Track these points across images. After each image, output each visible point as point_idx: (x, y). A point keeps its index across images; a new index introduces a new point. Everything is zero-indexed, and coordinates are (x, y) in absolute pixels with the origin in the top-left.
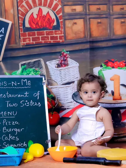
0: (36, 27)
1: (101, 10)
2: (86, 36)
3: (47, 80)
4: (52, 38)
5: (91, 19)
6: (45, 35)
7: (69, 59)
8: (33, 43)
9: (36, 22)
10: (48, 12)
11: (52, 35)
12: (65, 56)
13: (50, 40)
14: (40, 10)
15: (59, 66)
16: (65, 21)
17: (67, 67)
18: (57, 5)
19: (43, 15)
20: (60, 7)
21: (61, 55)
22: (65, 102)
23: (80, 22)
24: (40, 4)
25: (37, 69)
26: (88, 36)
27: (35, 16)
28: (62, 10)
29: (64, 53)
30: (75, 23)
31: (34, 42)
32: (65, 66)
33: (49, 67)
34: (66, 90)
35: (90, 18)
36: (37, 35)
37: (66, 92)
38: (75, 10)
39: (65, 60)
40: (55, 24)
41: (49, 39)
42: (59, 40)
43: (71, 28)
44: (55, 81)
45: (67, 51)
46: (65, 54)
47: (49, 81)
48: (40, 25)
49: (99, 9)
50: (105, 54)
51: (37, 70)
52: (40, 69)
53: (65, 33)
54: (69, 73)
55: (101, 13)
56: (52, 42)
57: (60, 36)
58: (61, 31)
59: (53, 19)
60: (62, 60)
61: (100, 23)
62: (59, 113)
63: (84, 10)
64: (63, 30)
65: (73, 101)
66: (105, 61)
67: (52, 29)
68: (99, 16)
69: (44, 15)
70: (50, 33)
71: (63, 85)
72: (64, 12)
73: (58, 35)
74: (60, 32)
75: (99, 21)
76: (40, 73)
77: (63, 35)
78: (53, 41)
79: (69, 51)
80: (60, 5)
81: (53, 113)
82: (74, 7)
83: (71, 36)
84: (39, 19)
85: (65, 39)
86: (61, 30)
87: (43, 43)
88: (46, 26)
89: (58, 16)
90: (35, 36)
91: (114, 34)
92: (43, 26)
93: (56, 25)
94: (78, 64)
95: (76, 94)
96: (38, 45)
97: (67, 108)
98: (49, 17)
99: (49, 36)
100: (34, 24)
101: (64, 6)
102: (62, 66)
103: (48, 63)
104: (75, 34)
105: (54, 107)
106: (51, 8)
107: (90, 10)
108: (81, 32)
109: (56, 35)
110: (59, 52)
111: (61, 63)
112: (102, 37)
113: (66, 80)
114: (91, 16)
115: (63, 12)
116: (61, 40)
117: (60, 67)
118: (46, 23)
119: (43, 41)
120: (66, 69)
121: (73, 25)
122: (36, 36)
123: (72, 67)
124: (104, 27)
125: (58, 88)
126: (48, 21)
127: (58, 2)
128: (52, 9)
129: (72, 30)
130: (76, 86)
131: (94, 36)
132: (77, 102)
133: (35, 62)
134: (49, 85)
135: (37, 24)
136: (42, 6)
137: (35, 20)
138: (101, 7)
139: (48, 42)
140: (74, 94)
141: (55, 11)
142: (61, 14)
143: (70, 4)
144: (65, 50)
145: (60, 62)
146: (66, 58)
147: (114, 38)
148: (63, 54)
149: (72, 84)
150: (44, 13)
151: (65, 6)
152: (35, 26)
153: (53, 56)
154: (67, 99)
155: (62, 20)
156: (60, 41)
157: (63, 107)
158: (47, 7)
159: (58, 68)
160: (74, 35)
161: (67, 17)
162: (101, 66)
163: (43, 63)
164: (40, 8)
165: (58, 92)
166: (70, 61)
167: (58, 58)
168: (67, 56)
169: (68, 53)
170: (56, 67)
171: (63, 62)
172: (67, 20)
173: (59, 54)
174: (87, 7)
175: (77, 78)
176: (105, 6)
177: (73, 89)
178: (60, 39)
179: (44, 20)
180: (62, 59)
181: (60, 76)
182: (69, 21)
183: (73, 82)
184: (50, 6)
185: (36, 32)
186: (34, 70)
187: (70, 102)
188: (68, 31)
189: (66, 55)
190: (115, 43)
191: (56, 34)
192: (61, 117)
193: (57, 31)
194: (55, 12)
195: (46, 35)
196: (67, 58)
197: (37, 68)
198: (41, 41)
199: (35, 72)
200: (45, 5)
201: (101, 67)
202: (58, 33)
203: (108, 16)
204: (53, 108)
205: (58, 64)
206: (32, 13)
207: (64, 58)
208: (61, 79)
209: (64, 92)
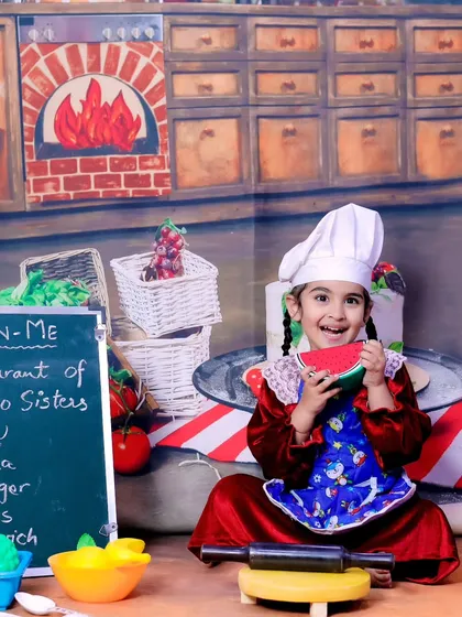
0: (78, 144)
1: (297, 90)
2: (245, 177)
3: (112, 321)
4: (131, 180)
5: (263, 121)
6: (109, 172)
7: (185, 253)
8: (68, 195)
9: (79, 127)
10: (120, 95)
11: (130, 170)
12: (173, 242)
13: (123, 188)
14: (94, 89)
15: (152, 273)
16: (176, 122)
17: (177, 279)
18: (148, 72)
19: (102, 103)
20: (159, 77)
21: (161, 240)
22: (167, 397)
23: (226, 130)
24: (95, 68)
25: (80, 283)
26: (249, 177)
27: (77, 108)
28: (166, 87)
29: (169, 231)
30: (209, 133)
31: (72, 193)
32: (171, 276)
33: (119, 278)
34: (172, 355)
35: (259, 117)
36: (82, 171)
37: (172, 362)
38: (209, 88)
39: (172, 256)
40: (142, 133)
41: (119, 185)
42: (153, 187)
43: (196, 148)
44: (139, 323)
45: (180, 226)
46: (172, 235)
47: (118, 323)
48: (92, 135)
49: (291, 86)
51: (80, 287)
52: (90, 282)
53: (173, 164)
54: (184, 299)
55: (296, 99)
56: (131, 195)
57: (156, 175)
58: (162, 158)
59: (135, 118)
60: (161, 256)
61: (293, 132)
62: (148, 432)
63: (238, 90)
64: (167, 155)
65: (195, 392)
67: (130, 150)
68: (289, 110)
69: (106, 103)
70: (124, 166)
71: (164, 337)
72: (173, 95)
73: (152, 173)
74: (157, 162)
75: (289, 125)
76: (87, 296)
77: (167, 171)
78: (134, 192)
79: (188, 226)
80: (159, 71)
81: (130, 432)
82: (206, 79)
83: (193, 175)
84: (88, 116)
85: (175, 186)
86: (160, 154)
87: (101, 196)
88: (112, 140)
89: (152, 108)
90: (76, 171)
91: (338, 173)
92: (101, 139)
93: (144, 139)
94: (215, 271)
95: (207, 370)
96: (85, 205)
97: (176, 417)
98: (121, 111)
99: (122, 174)
100: (73, 131)
101: (173, 73)
102: (161, 275)
103: (114, 263)
104: (209, 169)
105: (133, 411)
106: (128, 80)
107: (260, 89)
108: (228, 162)
109: (144, 172)
110: (155, 229)
111: (159, 266)
112: (297, 182)
113: (173, 321)
114: (263, 111)
115: (171, 95)
116: (160, 190)
117: (155, 278)
118: (110, 129)
119: (101, 191)
120: (175, 287)
121: (202, 138)
122: (79, 173)
123: (197, 279)
124: (305, 146)
125: (145, 349)
126: (118, 124)
127: (153, 60)
128: (134, 84)
129: (198, 155)
130: (206, 345)
131: (272, 177)
132: (210, 397)
133: (71, 260)
134: (118, 338)
135: (83, 132)
136: (102, 72)
137: (76, 119)
138: (297, 78)
139: (119, 195)
140: (199, 370)
141: (142, 90)
142: (163, 102)
143: (194, 70)
144: (171, 222)
145: (156, 261)
146: (175, 249)
147: (337, 183)
148: (165, 235)
149: (193, 336)
150: (108, 97)
151: (175, 76)
152: (74, 141)
153: (134, 242)
154: (177, 384)
155: (165, 122)
156: (156, 192)
157: (162, 411)
158: (117, 76)
159: (147, 280)
160: (205, 174)
161: (181, 113)
163: (97, 262)
164: (92, 80)
165: (146, 362)
166: (188, 258)
168: (179, 243)
169: (184, 231)
170: (142, 279)
171: (165, 262)
172: (182, 123)
173: (152, 236)
174: (251, 79)
175: (212, 315)
176: (311, 77)
177: (196, 351)
178: (157, 184)
179: (107, 120)
180: (164, 251)
181: (155, 308)
182: (190, 124)
183: (198, 330)
184: (125, 75)
185: (78, 159)
186: (67, 287)
187: (186, 397)
188: (185, 158)
189: (177, 238)
191: (142, 168)
192: (153, 444)
193: (146, 159)
194: (142, 94)
195: (112, 170)
196: (180, 248)
197: (80, 281)
198: (93, 189)
199: (72, 294)
200: (110, 71)
202: (150, 163)
203: (321, 109)
204: (127, 414)
205: (148, 269)
206: (69, 97)
207: (168, 249)
208: (157, 319)
209: (168, 362)
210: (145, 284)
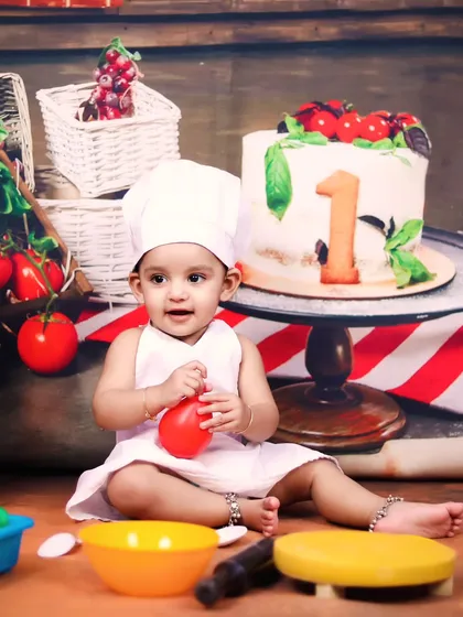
3: (35, 171)
7: (137, 87)
12: (121, 71)
15: (91, 111)
17: (125, 120)
21: (106, 66)
22: (104, 276)
29: (117, 55)
32: (117, 116)
33: (47, 116)
34: (114, 221)
37: (112, 231)
39: (120, 90)
44: (71, 177)
45: (132, 50)
46: (121, 61)
47: (43, 175)
50: (303, 73)
52: (8, 118)
54: (134, 148)
56: (68, 5)
60: (104, 89)
62: (76, 321)
66: (298, 108)
71: (99, 198)
76: (3, 137)
79: (142, 51)
81: (52, 319)
87: (29, 4)
94: (175, 113)
97: (115, 305)
102: (104, 114)
103: (41, 95)
105: (58, 292)
110: (97, 52)
111: (101, 101)
113: (117, 177)
117: (95, 118)
120: (122, 131)
123: (151, 122)
125: (79, 212)
134: (42, 195)
139: (52, 4)
144: (122, 44)
145: (97, 94)
146: (123, 81)
148: (112, 60)
153: (70, 68)
154: (118, 261)
156: (102, 2)
157: (97, 295)
159: (86, 119)
162: (282, 128)
163: (20, 92)
165: (78, 229)
166: (141, 93)
167: (87, 78)
168: (130, 72)
169: (137, 56)
170: (77, 118)
171: (110, 97)
173: (94, 61)
180: (108, 82)
181: (94, 158)
189: (128, 65)
190: (353, 27)
192: (81, 337)
196: (130, 79)
201: (280, 132)
204: (49, 296)
205: (86, 105)
207: (114, 81)
208: (97, 173)
209: (108, 231)
210: (81, 124)
